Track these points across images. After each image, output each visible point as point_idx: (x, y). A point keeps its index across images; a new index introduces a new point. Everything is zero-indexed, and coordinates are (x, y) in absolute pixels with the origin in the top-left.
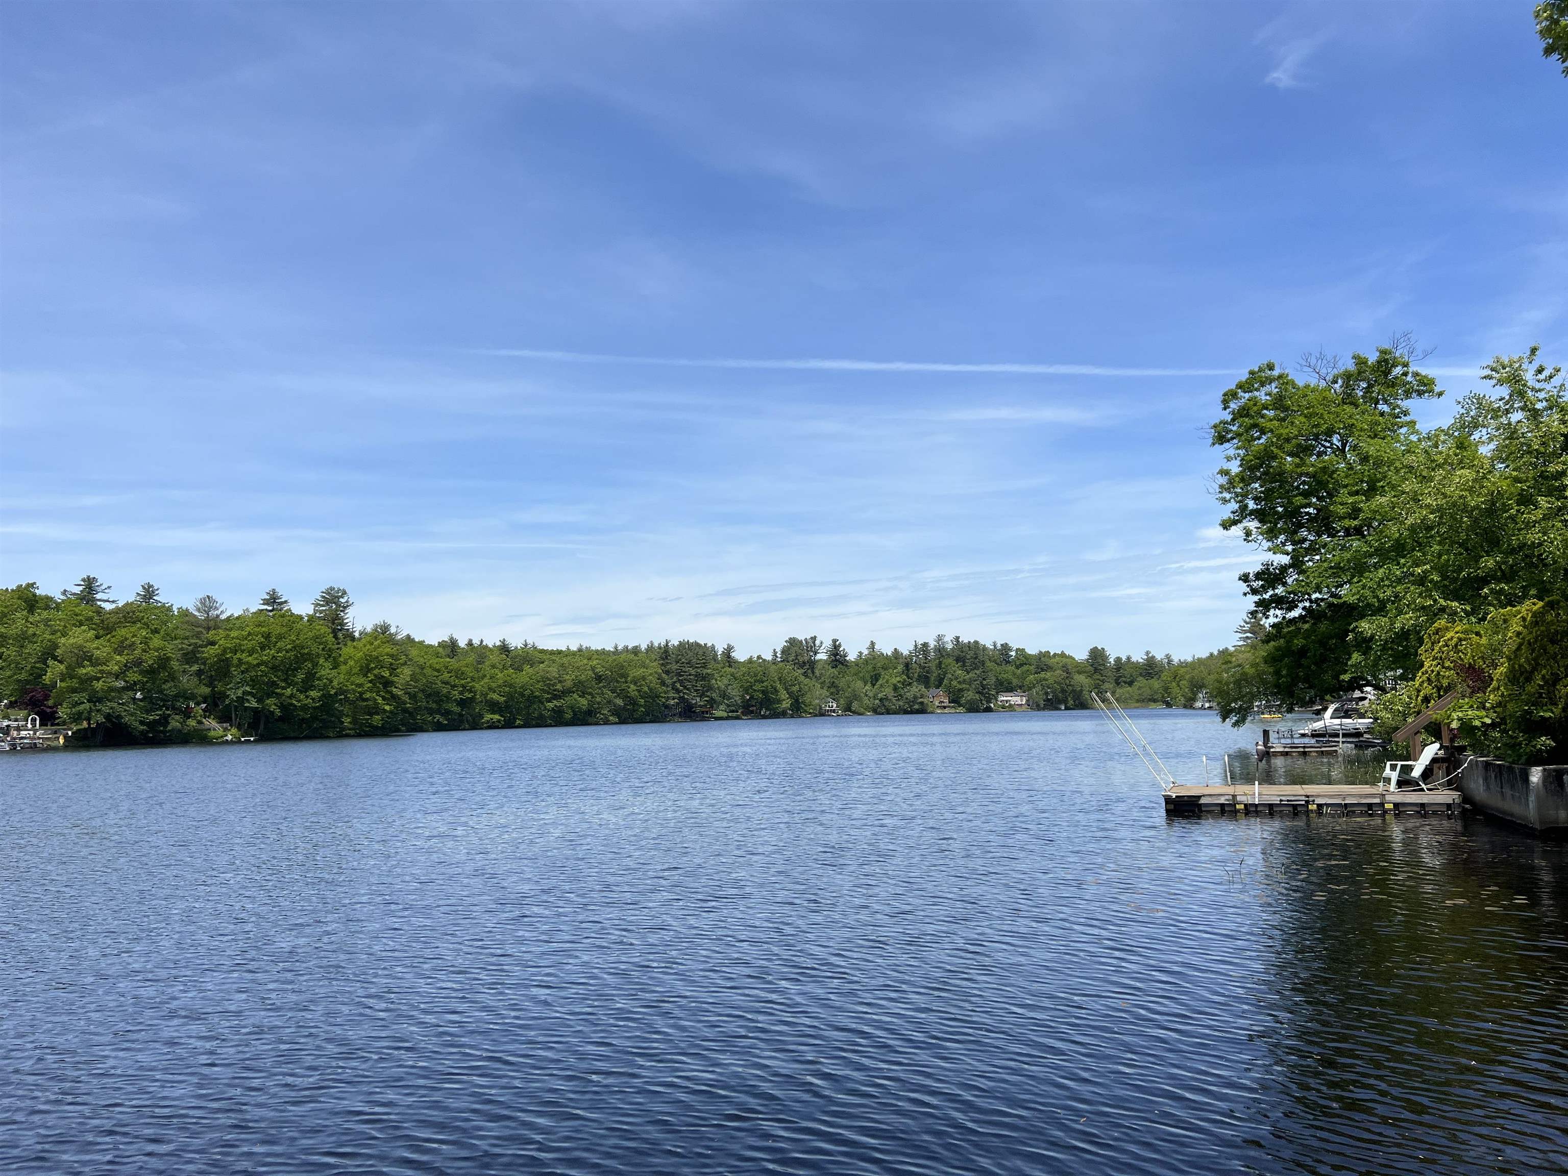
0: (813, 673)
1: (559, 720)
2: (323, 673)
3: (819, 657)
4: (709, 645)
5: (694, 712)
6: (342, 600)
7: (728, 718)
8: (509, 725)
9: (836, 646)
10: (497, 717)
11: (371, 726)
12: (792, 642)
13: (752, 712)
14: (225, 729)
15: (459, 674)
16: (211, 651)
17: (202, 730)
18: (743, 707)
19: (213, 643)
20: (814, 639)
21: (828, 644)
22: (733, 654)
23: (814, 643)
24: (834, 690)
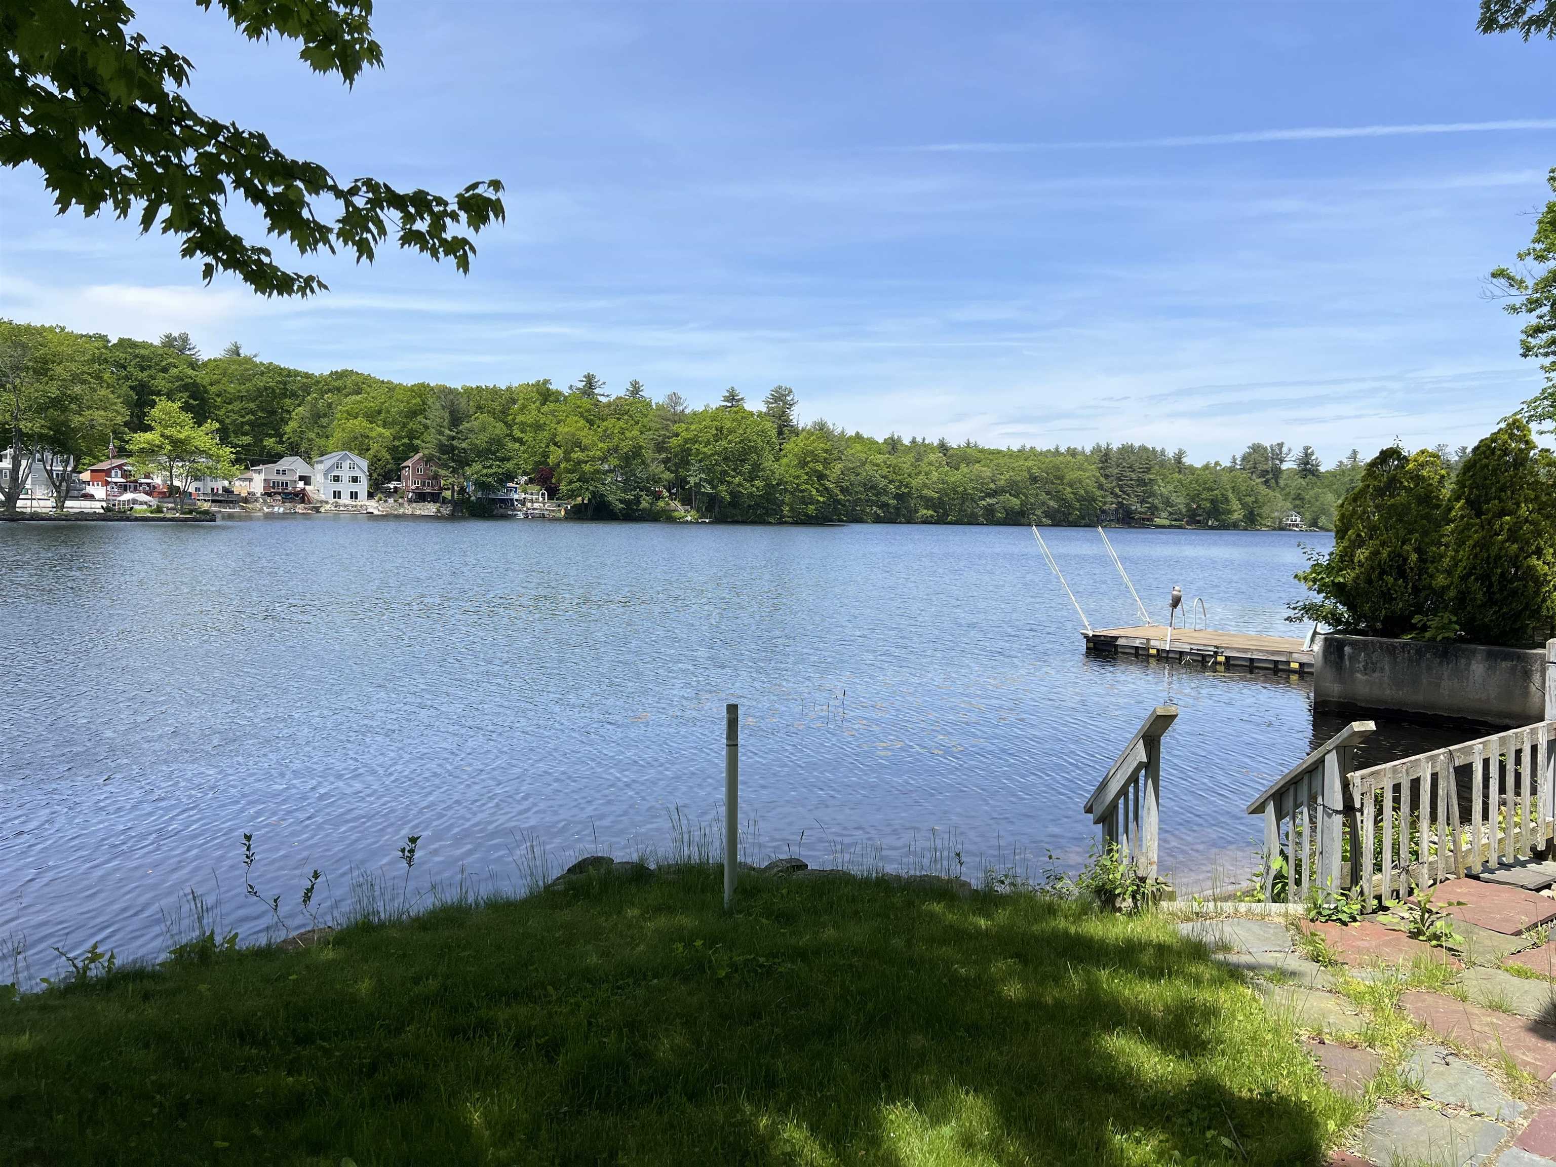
0: (1277, 483)
1: (991, 518)
2: (766, 464)
3: (1284, 466)
4: (1158, 449)
5: (1133, 518)
6: (789, 398)
7: (1170, 527)
8: (941, 521)
9: (1307, 455)
10: (930, 512)
11: (806, 515)
12: (1257, 449)
13: (1199, 522)
14: (686, 511)
15: (896, 470)
16: (675, 441)
17: (669, 511)
18: (1189, 516)
19: (677, 435)
20: (1281, 445)
21: (1297, 452)
22: (1184, 460)
23: (1280, 449)
24: (1299, 501)
